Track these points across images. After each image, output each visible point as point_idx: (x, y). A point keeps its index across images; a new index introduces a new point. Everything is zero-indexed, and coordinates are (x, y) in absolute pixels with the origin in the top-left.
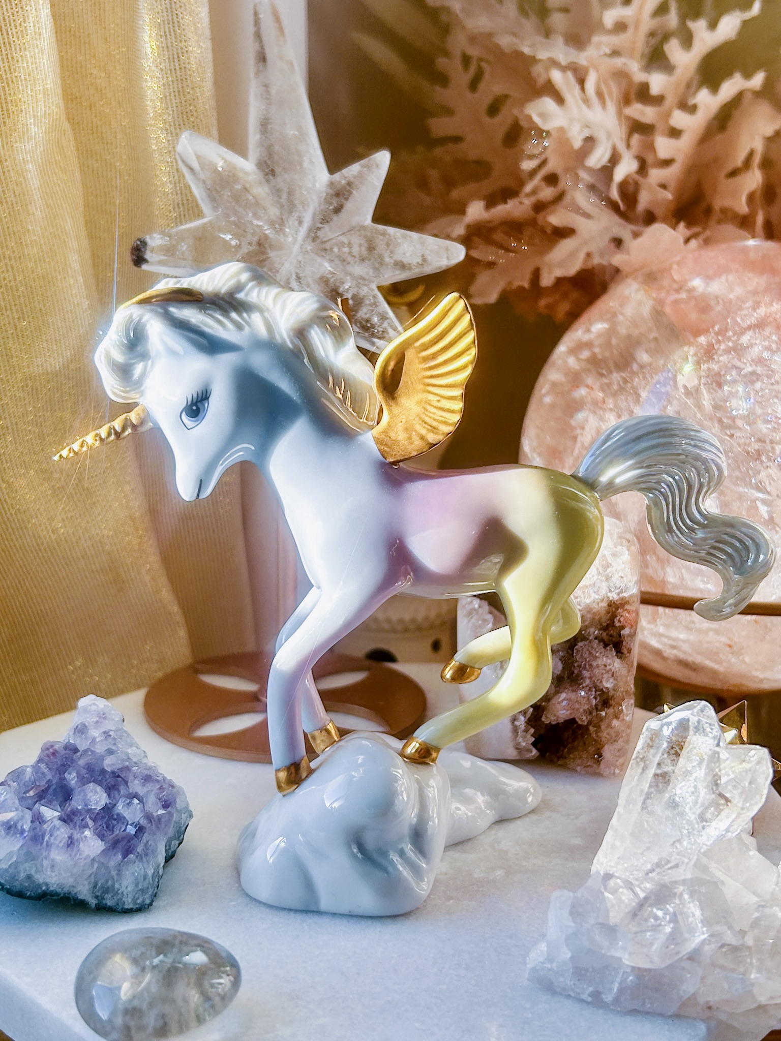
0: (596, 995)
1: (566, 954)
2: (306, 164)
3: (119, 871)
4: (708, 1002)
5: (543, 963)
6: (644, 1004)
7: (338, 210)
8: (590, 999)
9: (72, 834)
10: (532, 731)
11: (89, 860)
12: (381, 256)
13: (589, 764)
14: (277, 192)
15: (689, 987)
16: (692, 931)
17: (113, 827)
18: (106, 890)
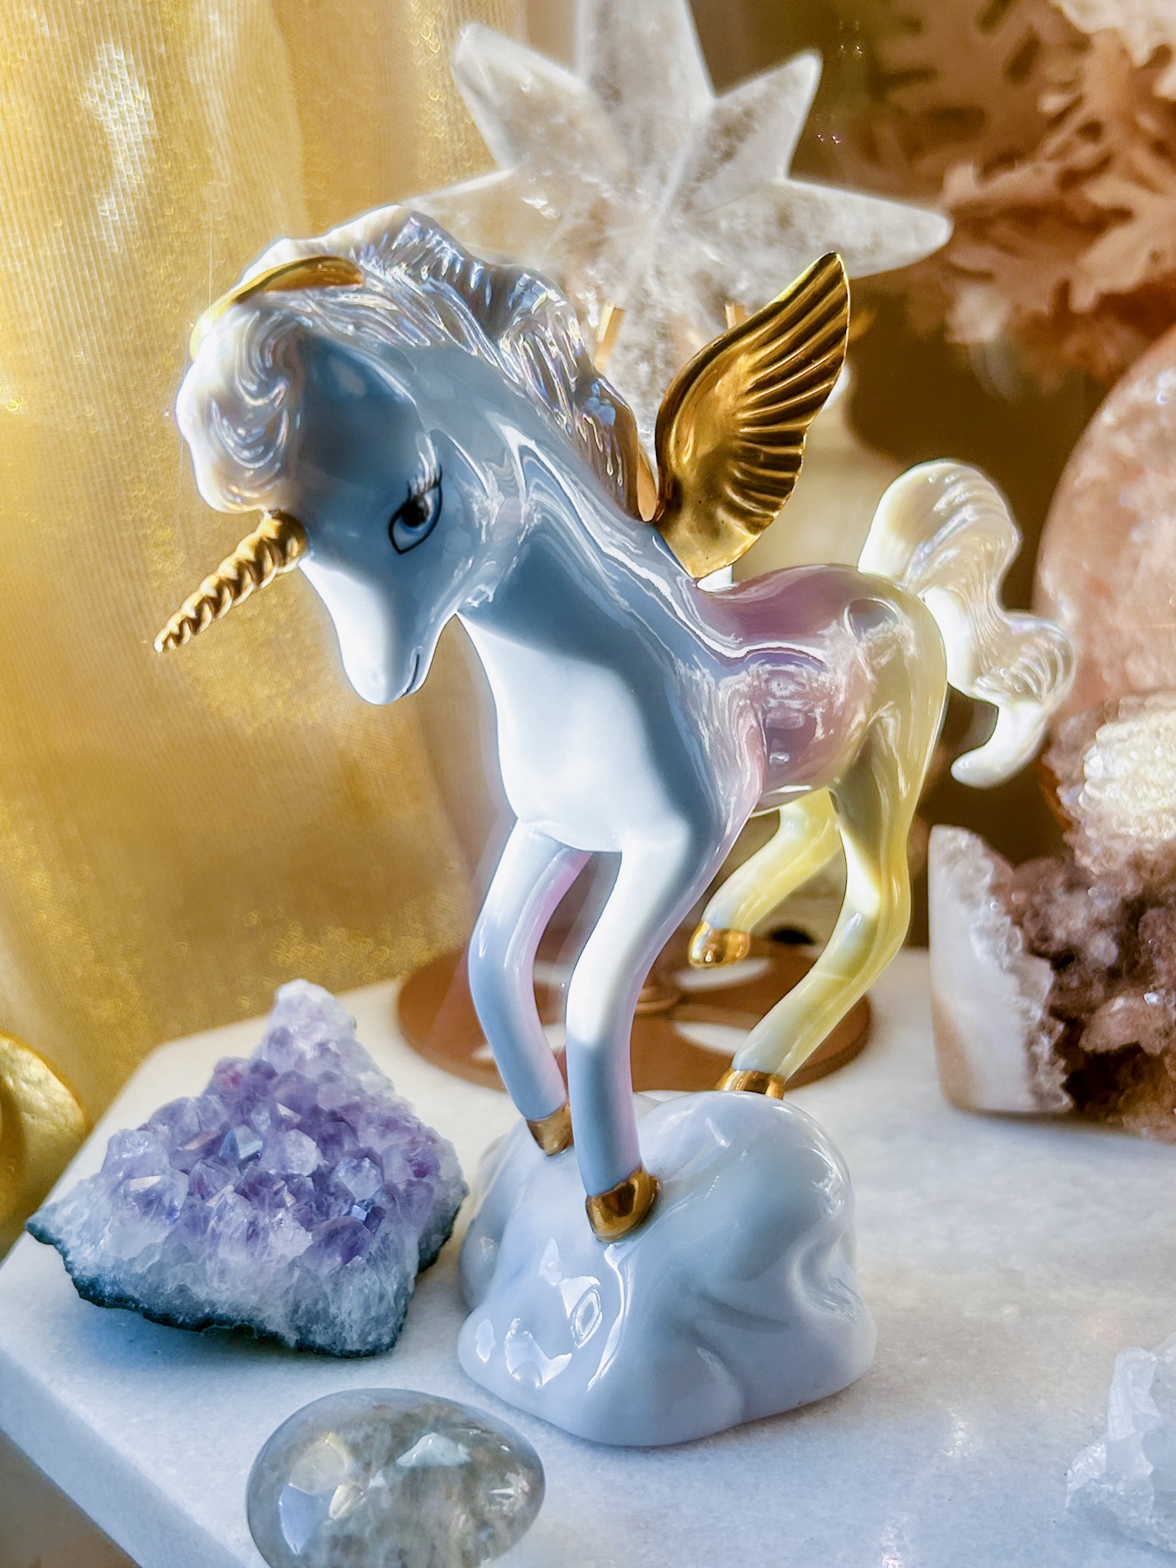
1: (1143, 1468)
2: (674, 78)
3: (336, 1284)
5: (1099, 1482)
7: (728, 155)
9: (256, 1218)
10: (1062, 1063)
11: (283, 1265)
12: (801, 238)
13: (1163, 1123)
14: (625, 129)
17: (329, 1206)
18: (314, 1317)
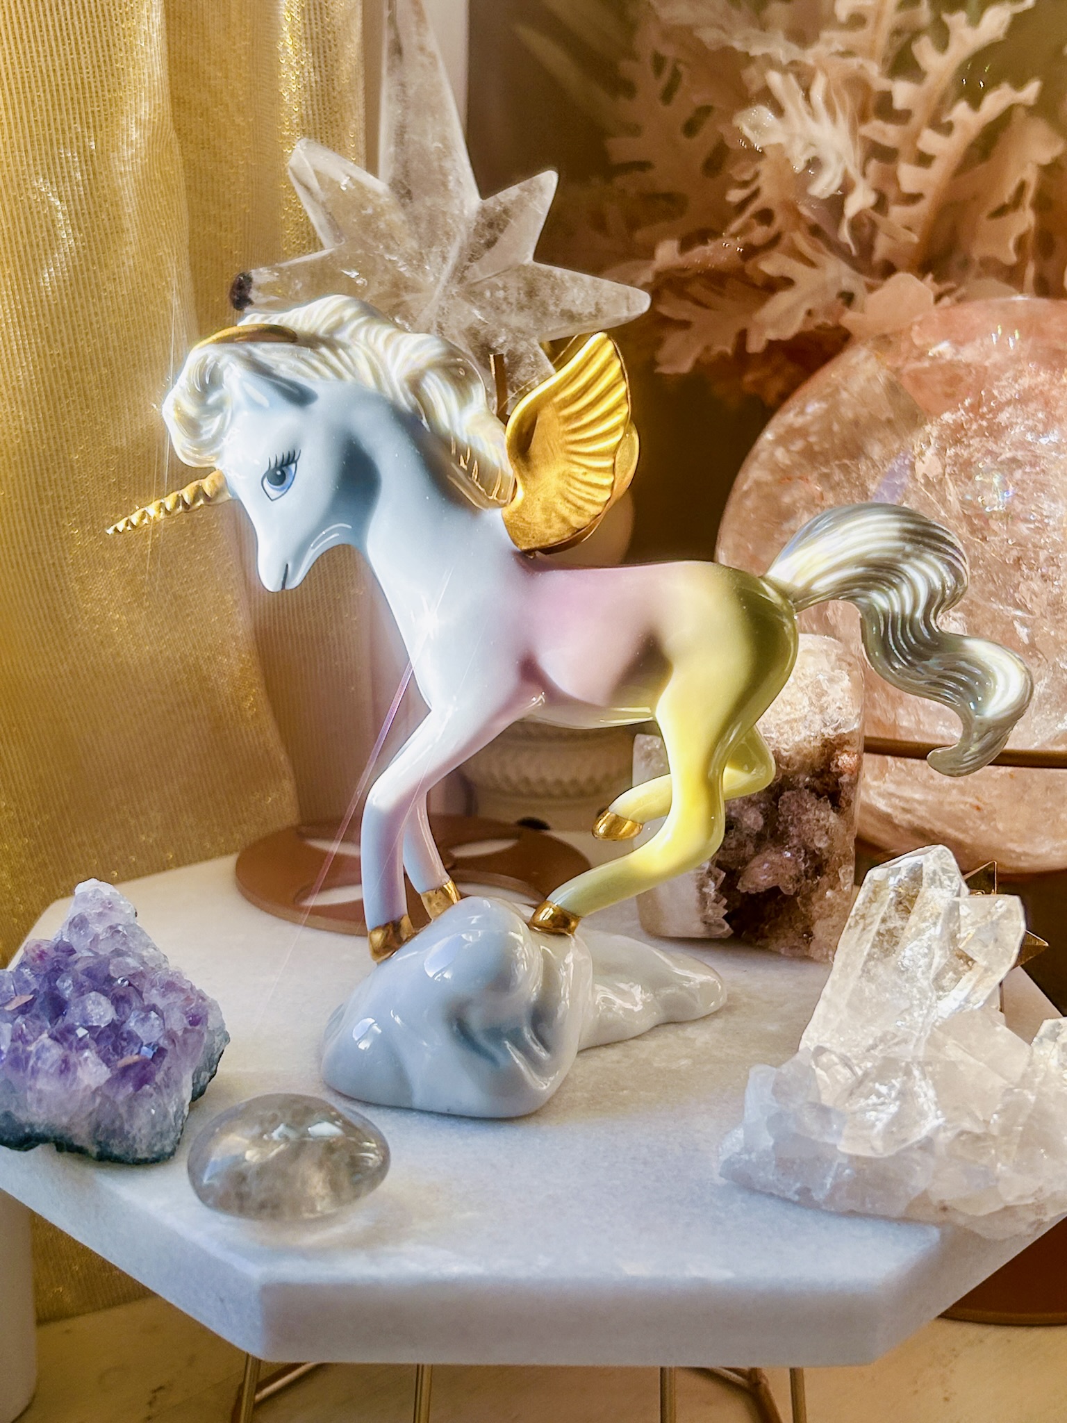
0: (805, 1192)
1: (767, 1141)
2: (452, 185)
3: (130, 1107)
4: (942, 1202)
5: (739, 1154)
6: (863, 1203)
7: (490, 244)
8: (796, 1198)
9: (67, 1056)
10: (723, 901)
11: (89, 1093)
12: (543, 304)
13: (795, 944)
14: (415, 219)
15: (920, 1182)
16: (923, 1115)
17: (123, 1048)
18: (113, 1133)
